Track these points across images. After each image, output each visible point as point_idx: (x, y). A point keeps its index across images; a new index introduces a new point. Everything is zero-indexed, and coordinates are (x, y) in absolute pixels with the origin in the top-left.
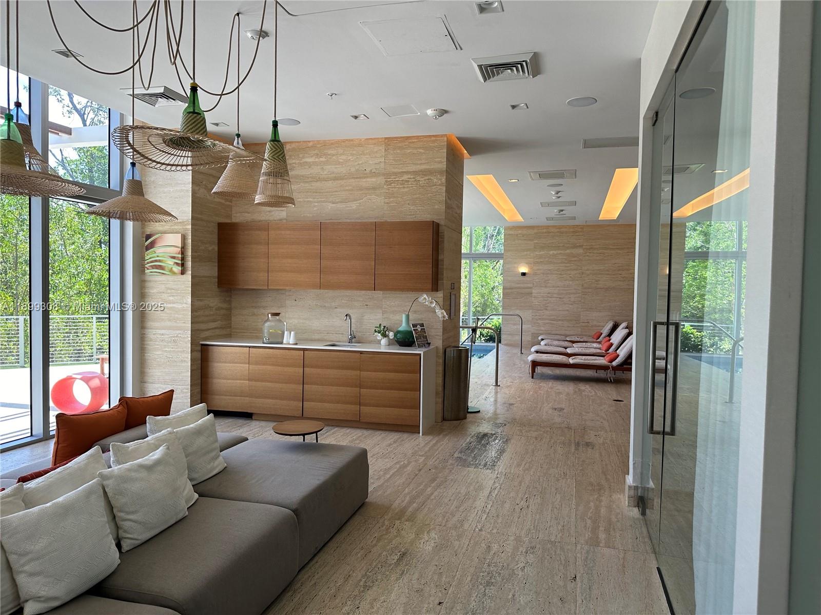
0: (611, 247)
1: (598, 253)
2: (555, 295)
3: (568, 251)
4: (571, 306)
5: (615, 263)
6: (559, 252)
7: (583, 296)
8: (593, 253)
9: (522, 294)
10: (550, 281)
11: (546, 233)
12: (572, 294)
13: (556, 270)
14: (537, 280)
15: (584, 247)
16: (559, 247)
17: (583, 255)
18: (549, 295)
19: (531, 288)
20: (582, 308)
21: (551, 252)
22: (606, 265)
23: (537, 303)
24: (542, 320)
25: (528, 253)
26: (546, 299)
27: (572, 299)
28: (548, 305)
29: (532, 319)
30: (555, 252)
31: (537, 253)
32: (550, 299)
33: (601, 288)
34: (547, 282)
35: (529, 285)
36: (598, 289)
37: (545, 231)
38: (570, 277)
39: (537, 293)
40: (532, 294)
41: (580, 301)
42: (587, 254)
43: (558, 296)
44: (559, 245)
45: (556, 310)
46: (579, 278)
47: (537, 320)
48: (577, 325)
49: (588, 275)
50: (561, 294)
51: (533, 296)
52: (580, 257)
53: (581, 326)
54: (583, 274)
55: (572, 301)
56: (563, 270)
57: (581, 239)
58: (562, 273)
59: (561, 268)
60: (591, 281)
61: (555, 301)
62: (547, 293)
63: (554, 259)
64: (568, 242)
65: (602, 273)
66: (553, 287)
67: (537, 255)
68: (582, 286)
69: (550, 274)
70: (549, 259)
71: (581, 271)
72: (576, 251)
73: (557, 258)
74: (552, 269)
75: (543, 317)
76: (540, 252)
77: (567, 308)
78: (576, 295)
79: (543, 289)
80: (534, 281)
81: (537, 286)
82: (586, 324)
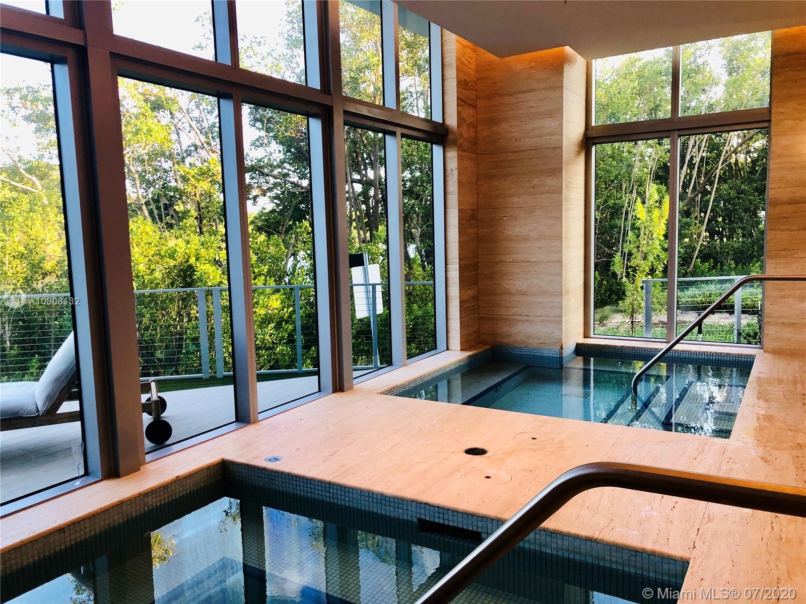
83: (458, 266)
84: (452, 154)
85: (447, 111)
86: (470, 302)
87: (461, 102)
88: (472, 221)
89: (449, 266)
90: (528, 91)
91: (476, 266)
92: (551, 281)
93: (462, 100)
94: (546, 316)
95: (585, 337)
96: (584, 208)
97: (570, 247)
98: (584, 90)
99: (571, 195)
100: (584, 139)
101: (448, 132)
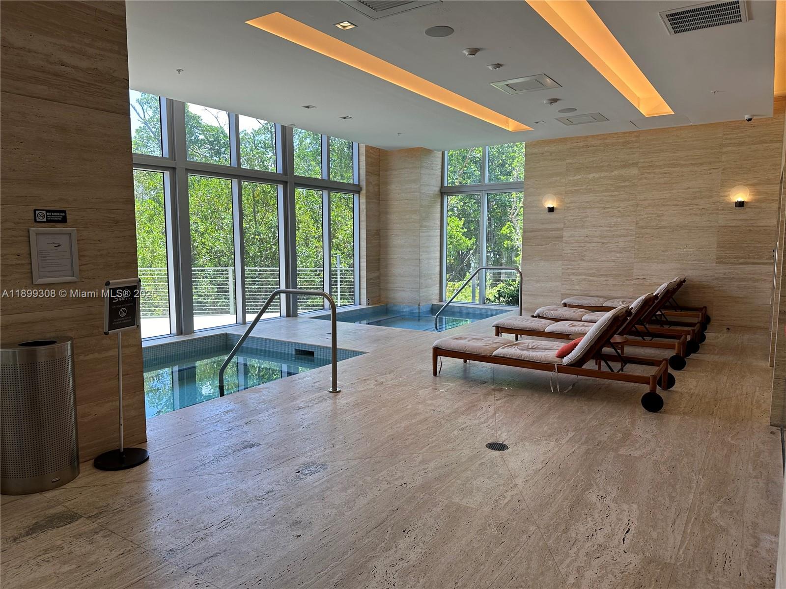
0: (682, 162)
1: (661, 174)
2: (596, 239)
3: (616, 172)
4: (618, 255)
5: (689, 188)
6: (603, 174)
7: (637, 239)
8: (654, 173)
9: (549, 238)
10: (587, 219)
11: (583, 147)
12: (620, 236)
13: (598, 202)
14: (570, 218)
15: (640, 165)
16: (603, 166)
17: (639, 177)
18: (587, 239)
19: (562, 229)
20: (635, 258)
21: (591, 176)
22: (674, 191)
23: (569, 251)
24: (576, 275)
25: (558, 178)
26: (582, 245)
27: (621, 245)
28: (585, 253)
29: (562, 274)
31: (571, 178)
32: (588, 245)
33: (665, 227)
34: (585, 219)
35: (558, 226)
36: (661, 228)
37: (582, 144)
38: (619, 211)
39: (569, 237)
40: (562, 237)
41: (633, 247)
42: (643, 176)
43: (599, 241)
44: (602, 164)
45: (597, 261)
46: (633, 213)
47: (569, 275)
48: (629, 283)
49: (646, 207)
50: (605, 237)
51: (564, 241)
52: (633, 181)
53: (634, 284)
54: (637, 207)
55: (620, 248)
56: (607, 202)
57: (635, 154)
58: (607, 206)
59: (605, 198)
60: (651, 217)
61: (595, 248)
62: (584, 237)
63: (595, 185)
64: (616, 159)
65: (668, 203)
66: (594, 227)
67: (571, 180)
68: (637, 224)
69: (589, 208)
70: (588, 186)
71: (634, 201)
72: (627, 172)
73: (600, 183)
74: (591, 201)
75: (578, 271)
76: (575, 176)
77: (613, 258)
78: (626, 238)
79: (577, 230)
80: (566, 218)
81: (570, 227)
82: (641, 282)
83: (365, 260)
84: (363, 200)
85: (360, 178)
86: (374, 280)
87: (368, 173)
88: (376, 236)
89: (361, 260)
90: (404, 168)
91: (379, 260)
92: (414, 270)
94: (412, 288)
95: (440, 302)
96: (439, 231)
97: (427, 252)
98: (440, 167)
99: (427, 224)
100: (440, 194)
101: (361, 189)
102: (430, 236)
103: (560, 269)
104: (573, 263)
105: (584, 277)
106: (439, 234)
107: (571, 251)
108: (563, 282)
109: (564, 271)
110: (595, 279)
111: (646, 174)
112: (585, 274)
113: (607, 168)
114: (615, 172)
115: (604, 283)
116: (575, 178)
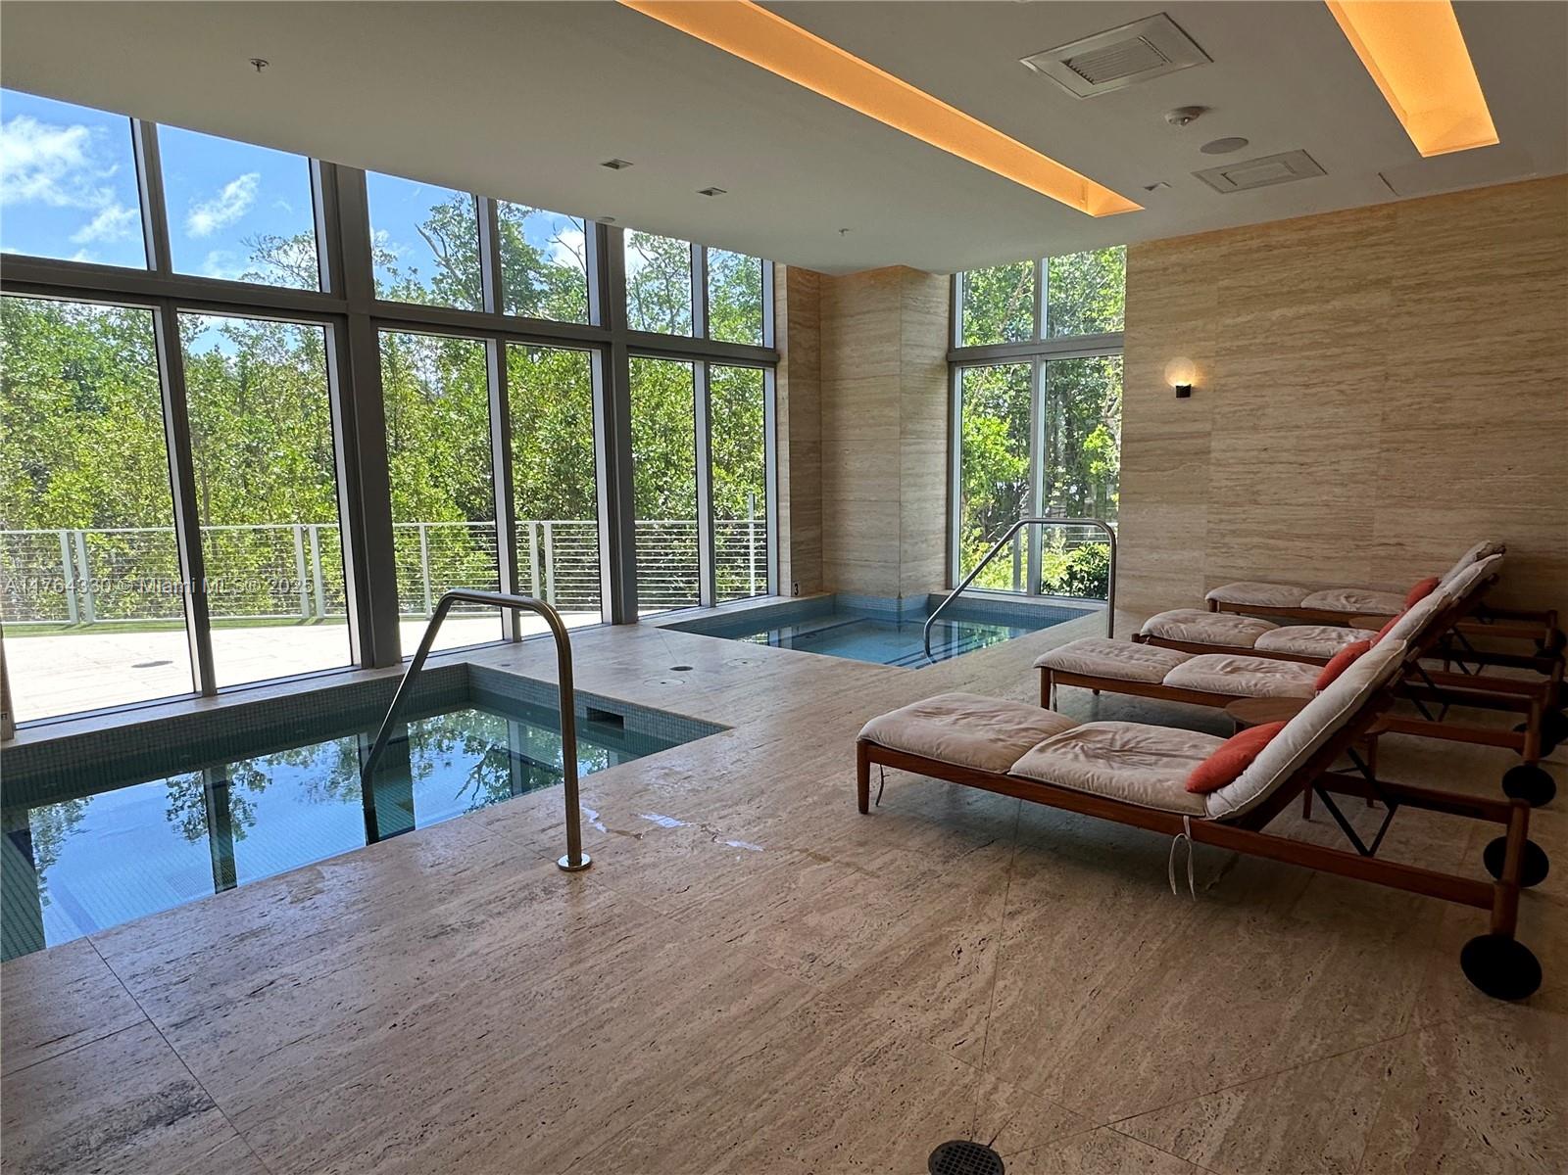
0: (1504, 271)
1: (1448, 301)
2: (1285, 456)
3: (1337, 304)
4: (1337, 490)
5: (1520, 332)
6: (1303, 310)
7: (1383, 454)
8: (1431, 301)
9: (1180, 453)
10: (1267, 411)
11: (1258, 250)
12: (1343, 448)
13: (1290, 373)
14: (1227, 409)
15: (1394, 284)
16: (1304, 291)
17: (1393, 312)
18: (1264, 455)
19: (1209, 434)
20: (1378, 498)
21: (1277, 313)
22: (1481, 341)
23: (1225, 483)
24: (1240, 536)
25: (1200, 323)
26: (1254, 468)
27: (1345, 468)
28: (1259, 487)
29: (1209, 532)
30: (1290, 312)
31: (1229, 321)
32: (1268, 469)
33: (1456, 426)
34: (1260, 413)
35: (1201, 427)
36: (1446, 427)
37: (1255, 243)
38: (1342, 392)
39: (1225, 451)
40: (1209, 452)
41: (1373, 473)
42: (1404, 309)
43: (1293, 459)
44: (1302, 286)
45: (1286, 504)
46: (1374, 395)
47: (1223, 536)
48: (1362, 554)
49: (1407, 381)
50: (1308, 451)
51: (1213, 461)
52: (1378, 321)
53: (1374, 557)
54: (1387, 379)
55: (1342, 475)
56: (1314, 372)
57: (1383, 258)
58: (1315, 381)
59: (1310, 363)
60: (1419, 403)
61: (1283, 476)
62: (1259, 450)
63: (1284, 334)
64: (1336, 274)
65: (1463, 369)
66: (1279, 428)
67: (1228, 326)
68: (1384, 419)
69: (1270, 386)
70: (1267, 337)
71: (1380, 368)
72: (1363, 302)
73: (1297, 330)
74: (1275, 371)
75: (1243, 526)
76: (1239, 316)
77: (1325, 498)
78: (1358, 452)
79: (1243, 436)
80: (1217, 410)
81: (1226, 429)
82: (1392, 551)
83: (789, 504)
84: (783, 381)
85: (778, 335)
87: (793, 324)
89: (781, 504)
90: (868, 312)
91: (819, 504)
92: (889, 523)
93: (795, 323)
94: (884, 562)
95: (944, 587)
96: (945, 441)
97: (915, 485)
98: (945, 307)
99: (918, 427)
100: (945, 363)
101: (779, 358)
102: (924, 453)
103: (1204, 521)
104: (1233, 510)
105: (1256, 540)
106: (943, 448)
107: (1229, 483)
108: (1209, 551)
109: (1211, 525)
110: (1280, 543)
111: (1409, 303)
112: (1260, 534)
113: (1314, 295)
114: (1335, 303)
115: (1304, 553)
116: (1239, 320)
